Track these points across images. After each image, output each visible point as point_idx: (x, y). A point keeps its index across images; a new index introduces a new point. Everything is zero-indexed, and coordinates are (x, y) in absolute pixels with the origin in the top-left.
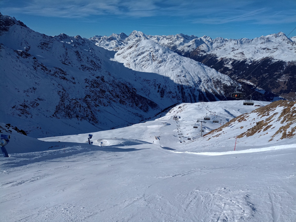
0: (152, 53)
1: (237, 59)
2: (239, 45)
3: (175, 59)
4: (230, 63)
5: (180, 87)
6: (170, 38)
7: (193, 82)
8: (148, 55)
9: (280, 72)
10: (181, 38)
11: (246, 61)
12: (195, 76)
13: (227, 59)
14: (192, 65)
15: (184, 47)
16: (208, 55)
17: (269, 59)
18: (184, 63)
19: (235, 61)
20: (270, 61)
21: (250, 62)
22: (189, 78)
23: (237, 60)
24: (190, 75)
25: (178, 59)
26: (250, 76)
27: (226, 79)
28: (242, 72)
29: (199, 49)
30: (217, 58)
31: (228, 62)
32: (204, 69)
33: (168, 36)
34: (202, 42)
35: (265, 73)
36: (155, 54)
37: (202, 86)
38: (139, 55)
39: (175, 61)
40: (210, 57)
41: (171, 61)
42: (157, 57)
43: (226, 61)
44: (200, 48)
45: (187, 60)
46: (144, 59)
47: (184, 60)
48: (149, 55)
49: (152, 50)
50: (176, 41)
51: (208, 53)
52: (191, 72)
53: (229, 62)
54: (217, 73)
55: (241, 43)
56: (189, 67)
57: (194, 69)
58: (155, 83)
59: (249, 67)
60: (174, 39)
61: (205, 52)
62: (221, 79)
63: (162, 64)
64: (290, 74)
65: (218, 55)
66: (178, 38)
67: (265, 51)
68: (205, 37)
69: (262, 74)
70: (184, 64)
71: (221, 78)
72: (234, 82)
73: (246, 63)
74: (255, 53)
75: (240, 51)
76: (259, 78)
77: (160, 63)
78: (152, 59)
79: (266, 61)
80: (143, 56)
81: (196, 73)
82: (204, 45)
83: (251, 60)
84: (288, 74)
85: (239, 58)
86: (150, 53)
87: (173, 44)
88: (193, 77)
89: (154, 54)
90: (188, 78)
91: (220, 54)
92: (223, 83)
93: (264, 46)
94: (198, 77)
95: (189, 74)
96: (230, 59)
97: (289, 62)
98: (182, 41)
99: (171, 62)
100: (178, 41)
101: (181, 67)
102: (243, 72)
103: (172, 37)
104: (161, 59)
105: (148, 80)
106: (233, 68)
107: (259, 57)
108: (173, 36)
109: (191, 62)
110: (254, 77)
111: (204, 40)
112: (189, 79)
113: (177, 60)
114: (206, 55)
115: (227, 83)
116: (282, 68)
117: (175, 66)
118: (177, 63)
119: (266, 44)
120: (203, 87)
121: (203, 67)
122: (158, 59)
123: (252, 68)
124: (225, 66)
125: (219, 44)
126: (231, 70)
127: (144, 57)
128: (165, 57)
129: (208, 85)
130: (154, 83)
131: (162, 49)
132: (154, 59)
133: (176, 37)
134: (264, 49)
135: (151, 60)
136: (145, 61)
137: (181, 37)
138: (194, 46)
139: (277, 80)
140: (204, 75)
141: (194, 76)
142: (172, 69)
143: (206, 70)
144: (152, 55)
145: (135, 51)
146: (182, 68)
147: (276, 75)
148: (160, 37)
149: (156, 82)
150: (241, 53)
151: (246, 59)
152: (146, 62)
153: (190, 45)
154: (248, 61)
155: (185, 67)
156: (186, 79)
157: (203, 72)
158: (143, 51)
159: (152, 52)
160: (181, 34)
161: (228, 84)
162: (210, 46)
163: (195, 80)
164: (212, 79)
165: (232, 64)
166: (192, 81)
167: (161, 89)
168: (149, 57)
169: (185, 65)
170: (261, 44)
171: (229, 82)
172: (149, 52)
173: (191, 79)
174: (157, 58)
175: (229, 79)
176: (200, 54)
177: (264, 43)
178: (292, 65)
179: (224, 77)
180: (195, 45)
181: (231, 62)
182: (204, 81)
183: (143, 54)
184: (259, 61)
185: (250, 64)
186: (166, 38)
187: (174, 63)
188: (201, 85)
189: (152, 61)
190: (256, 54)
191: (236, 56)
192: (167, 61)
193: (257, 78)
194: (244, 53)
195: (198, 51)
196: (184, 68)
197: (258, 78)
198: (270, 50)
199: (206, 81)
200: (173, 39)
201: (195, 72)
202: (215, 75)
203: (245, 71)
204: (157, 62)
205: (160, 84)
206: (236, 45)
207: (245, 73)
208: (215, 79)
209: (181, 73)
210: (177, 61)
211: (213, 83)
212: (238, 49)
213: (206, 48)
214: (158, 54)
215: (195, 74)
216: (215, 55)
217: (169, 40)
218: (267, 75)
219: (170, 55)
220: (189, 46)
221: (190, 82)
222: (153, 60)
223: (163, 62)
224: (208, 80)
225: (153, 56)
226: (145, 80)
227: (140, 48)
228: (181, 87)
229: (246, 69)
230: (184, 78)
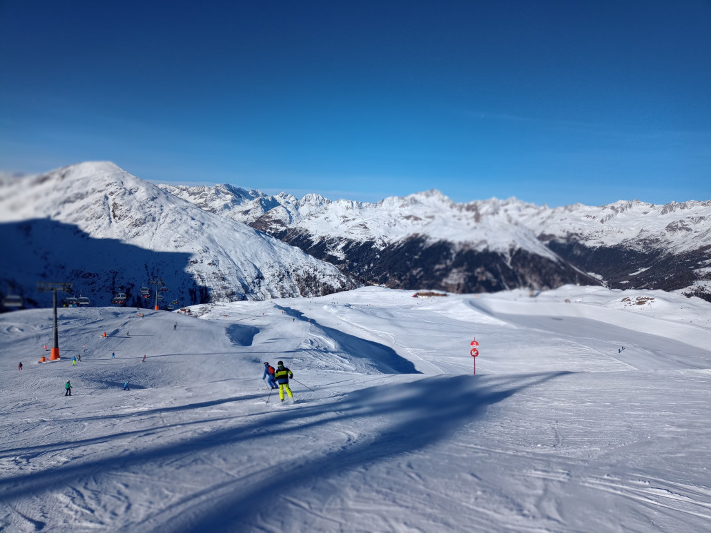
0: (111, 198)
1: (353, 239)
2: (357, 211)
3: (185, 217)
4: (339, 247)
5: (198, 293)
6: (199, 193)
7: (240, 280)
8: (97, 201)
9: (446, 263)
10: (227, 194)
11: (373, 243)
12: (245, 263)
13: (333, 239)
14: (237, 235)
15: (235, 213)
16: (289, 229)
17: (421, 238)
18: (212, 228)
19: (350, 242)
20: (423, 241)
21: (382, 245)
22: (229, 268)
23: (354, 241)
24: (232, 260)
25: (196, 218)
26: (386, 275)
27: (328, 272)
28: (366, 267)
29: (268, 217)
30: (310, 236)
31: (336, 246)
32: (272, 248)
33: (193, 188)
34: (275, 203)
35: (415, 267)
36: (123, 201)
37: (266, 292)
38: (68, 201)
39: (185, 222)
40: (296, 234)
41: (173, 222)
42: (127, 208)
43: (331, 243)
44: (270, 214)
45: (222, 222)
46: (84, 212)
47: (215, 222)
48: (101, 202)
49: (112, 189)
50: (213, 200)
51: (291, 227)
52: (233, 252)
53: (338, 244)
54: (307, 259)
55: (359, 206)
56: (229, 239)
57: (243, 245)
58: (114, 283)
59: (380, 255)
60: (209, 196)
61: (283, 224)
62: (316, 273)
63: (144, 228)
64: (464, 268)
65: (311, 231)
66: (218, 192)
67: (409, 221)
68: (284, 196)
69: (408, 269)
70: (214, 232)
71: (315, 270)
72: (348, 280)
73: (373, 246)
74: (390, 226)
75: (359, 221)
76: (405, 279)
77: (136, 225)
78: (112, 214)
79: (414, 243)
80: (79, 203)
81: (248, 256)
82: (279, 209)
83: (383, 241)
84: (460, 269)
85: (357, 236)
86: (107, 198)
87: (206, 205)
88: (240, 266)
89: (118, 201)
90: (223, 268)
91: (317, 230)
92: (323, 281)
93: (407, 211)
94: (255, 267)
95: (229, 257)
96: (340, 239)
97: (460, 243)
98: (229, 201)
99: (175, 225)
100: (218, 200)
101: (203, 238)
102: (369, 266)
103: (204, 191)
104: (139, 216)
105: (90, 274)
106: (346, 258)
107: (398, 235)
108: (206, 189)
109: (236, 228)
110: (394, 276)
111: (282, 201)
112: (227, 272)
113: (193, 219)
114: (286, 230)
115: (333, 283)
116: (448, 256)
117: (186, 235)
118: (192, 228)
119: (410, 207)
120: (269, 293)
121: (268, 242)
122: (131, 214)
123: (387, 258)
124: (330, 253)
125: (313, 209)
126: (343, 262)
127: (84, 208)
128: (153, 210)
129: (282, 288)
130: (111, 281)
131: (147, 190)
132: (118, 213)
133: (213, 191)
134: (408, 218)
135: (109, 215)
136: (87, 220)
137: (226, 191)
138: (259, 213)
139: (441, 280)
140: (272, 262)
141: (242, 264)
142: (176, 244)
143: (276, 248)
144: (110, 202)
145: (56, 189)
146: (207, 241)
147: (438, 270)
148: (173, 188)
149: (116, 279)
150: (361, 225)
151: (372, 239)
152: (90, 222)
153: (249, 210)
154: (378, 242)
155: (216, 238)
156: (217, 272)
157: (269, 254)
158: (83, 191)
159: (112, 193)
160: (228, 186)
161: (333, 285)
162: (293, 212)
163: (246, 275)
164: (294, 271)
165: (344, 248)
166: (238, 277)
167: (133, 300)
168: (101, 208)
169: (216, 235)
170: (402, 209)
171: (336, 280)
172: (102, 194)
173: (233, 270)
174: (129, 210)
175: (335, 273)
176: (271, 229)
177: (407, 205)
178: (467, 249)
179: (324, 267)
180: (260, 209)
181: (342, 245)
182: (272, 278)
183: (82, 199)
184: (400, 242)
185: (382, 248)
186: (189, 192)
187: (183, 228)
188: (263, 289)
189: (110, 219)
190: (393, 227)
191: (351, 231)
192: (162, 221)
193: (399, 279)
194: (367, 226)
195: (267, 220)
196: (212, 241)
197: (403, 278)
198: (421, 219)
199: (276, 278)
200: (205, 194)
201: (247, 254)
202: (300, 263)
203: (374, 264)
204: (126, 222)
205: (133, 285)
206: (350, 211)
207: (373, 268)
208: (300, 272)
209: (204, 254)
210: (193, 222)
211: (296, 283)
212: (354, 219)
213: (284, 216)
214: (131, 200)
215: (246, 257)
216: (307, 230)
217: (197, 196)
218: (420, 271)
219: (172, 206)
220: (246, 212)
221: (230, 278)
222: (115, 216)
223: (148, 224)
224: (284, 276)
225: (115, 205)
226: (78, 274)
227: (72, 183)
228: (201, 292)
229: (376, 259)
230: (213, 269)
